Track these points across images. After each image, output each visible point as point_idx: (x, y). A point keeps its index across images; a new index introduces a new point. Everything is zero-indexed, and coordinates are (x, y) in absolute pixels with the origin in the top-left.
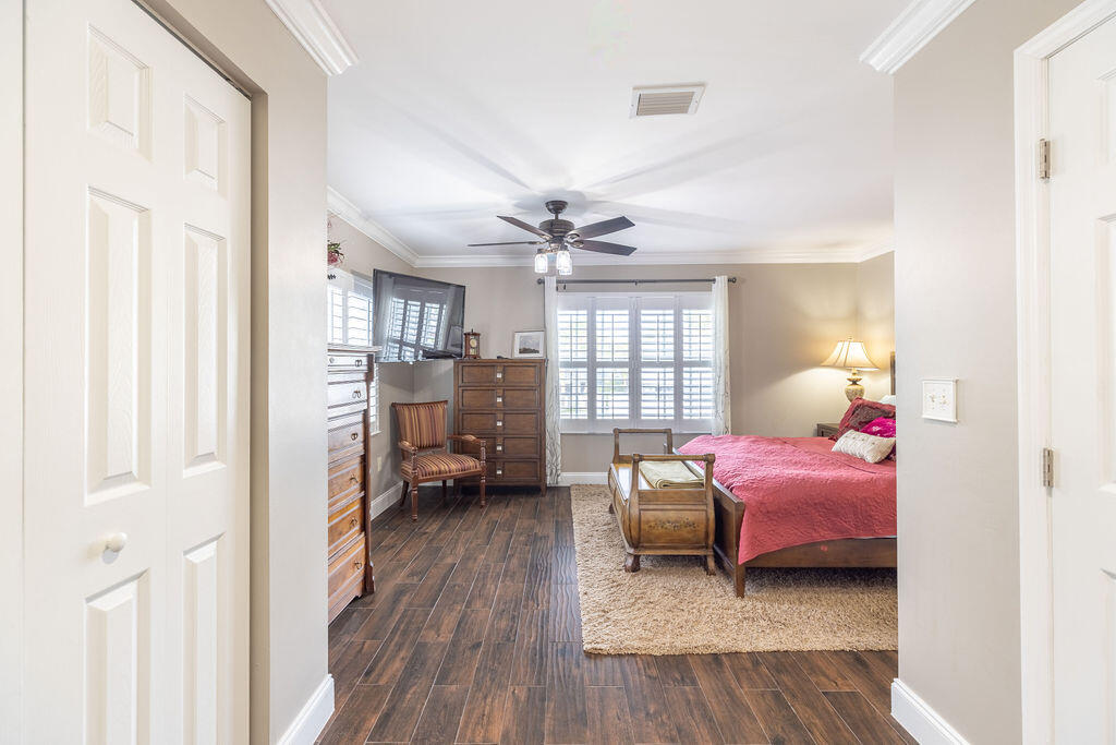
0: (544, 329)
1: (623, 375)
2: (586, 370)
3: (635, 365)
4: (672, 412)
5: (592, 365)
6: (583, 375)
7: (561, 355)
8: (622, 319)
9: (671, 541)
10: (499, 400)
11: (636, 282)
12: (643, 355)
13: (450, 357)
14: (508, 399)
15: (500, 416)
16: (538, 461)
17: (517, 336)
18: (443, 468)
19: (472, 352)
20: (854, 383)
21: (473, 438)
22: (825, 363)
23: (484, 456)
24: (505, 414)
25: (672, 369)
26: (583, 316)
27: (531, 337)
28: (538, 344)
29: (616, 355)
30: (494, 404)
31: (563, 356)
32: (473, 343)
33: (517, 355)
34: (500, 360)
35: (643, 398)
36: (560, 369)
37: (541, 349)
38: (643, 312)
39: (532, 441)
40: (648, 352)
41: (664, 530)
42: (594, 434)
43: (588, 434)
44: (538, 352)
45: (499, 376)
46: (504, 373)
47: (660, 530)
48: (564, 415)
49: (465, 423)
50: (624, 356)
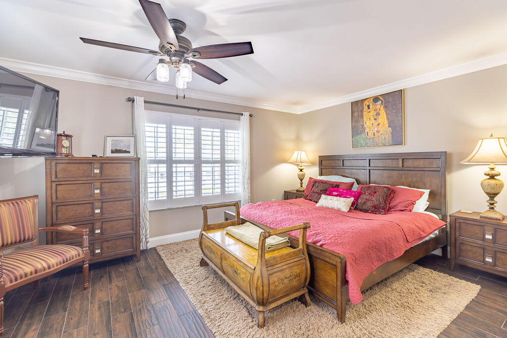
0: (134, 135)
1: (190, 168)
2: (165, 165)
3: (198, 162)
4: (219, 190)
5: (170, 162)
6: (163, 168)
7: (148, 155)
8: (190, 132)
9: (286, 291)
10: (97, 191)
11: (198, 109)
12: (203, 156)
13: (38, 154)
14: (105, 190)
15: (98, 204)
16: (135, 235)
17: (109, 140)
18: (39, 266)
19: (64, 151)
20: (301, 170)
21: (74, 228)
22: (289, 161)
23: (86, 243)
24: (102, 202)
25: (219, 165)
26: (162, 129)
27: (122, 141)
28: (129, 146)
29: (187, 155)
30: (92, 195)
31: (150, 156)
32: (66, 143)
33: (109, 154)
34: (94, 158)
35: (203, 182)
36: (148, 165)
37: (132, 150)
38: (203, 129)
39: (129, 221)
40: (206, 155)
41: (283, 286)
42: (171, 209)
43: (169, 209)
44: (129, 152)
45: (97, 171)
46: (101, 169)
47: (281, 286)
48: (151, 197)
49: (59, 214)
50: (191, 156)
